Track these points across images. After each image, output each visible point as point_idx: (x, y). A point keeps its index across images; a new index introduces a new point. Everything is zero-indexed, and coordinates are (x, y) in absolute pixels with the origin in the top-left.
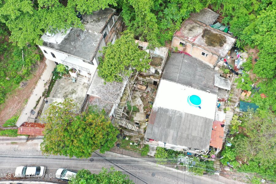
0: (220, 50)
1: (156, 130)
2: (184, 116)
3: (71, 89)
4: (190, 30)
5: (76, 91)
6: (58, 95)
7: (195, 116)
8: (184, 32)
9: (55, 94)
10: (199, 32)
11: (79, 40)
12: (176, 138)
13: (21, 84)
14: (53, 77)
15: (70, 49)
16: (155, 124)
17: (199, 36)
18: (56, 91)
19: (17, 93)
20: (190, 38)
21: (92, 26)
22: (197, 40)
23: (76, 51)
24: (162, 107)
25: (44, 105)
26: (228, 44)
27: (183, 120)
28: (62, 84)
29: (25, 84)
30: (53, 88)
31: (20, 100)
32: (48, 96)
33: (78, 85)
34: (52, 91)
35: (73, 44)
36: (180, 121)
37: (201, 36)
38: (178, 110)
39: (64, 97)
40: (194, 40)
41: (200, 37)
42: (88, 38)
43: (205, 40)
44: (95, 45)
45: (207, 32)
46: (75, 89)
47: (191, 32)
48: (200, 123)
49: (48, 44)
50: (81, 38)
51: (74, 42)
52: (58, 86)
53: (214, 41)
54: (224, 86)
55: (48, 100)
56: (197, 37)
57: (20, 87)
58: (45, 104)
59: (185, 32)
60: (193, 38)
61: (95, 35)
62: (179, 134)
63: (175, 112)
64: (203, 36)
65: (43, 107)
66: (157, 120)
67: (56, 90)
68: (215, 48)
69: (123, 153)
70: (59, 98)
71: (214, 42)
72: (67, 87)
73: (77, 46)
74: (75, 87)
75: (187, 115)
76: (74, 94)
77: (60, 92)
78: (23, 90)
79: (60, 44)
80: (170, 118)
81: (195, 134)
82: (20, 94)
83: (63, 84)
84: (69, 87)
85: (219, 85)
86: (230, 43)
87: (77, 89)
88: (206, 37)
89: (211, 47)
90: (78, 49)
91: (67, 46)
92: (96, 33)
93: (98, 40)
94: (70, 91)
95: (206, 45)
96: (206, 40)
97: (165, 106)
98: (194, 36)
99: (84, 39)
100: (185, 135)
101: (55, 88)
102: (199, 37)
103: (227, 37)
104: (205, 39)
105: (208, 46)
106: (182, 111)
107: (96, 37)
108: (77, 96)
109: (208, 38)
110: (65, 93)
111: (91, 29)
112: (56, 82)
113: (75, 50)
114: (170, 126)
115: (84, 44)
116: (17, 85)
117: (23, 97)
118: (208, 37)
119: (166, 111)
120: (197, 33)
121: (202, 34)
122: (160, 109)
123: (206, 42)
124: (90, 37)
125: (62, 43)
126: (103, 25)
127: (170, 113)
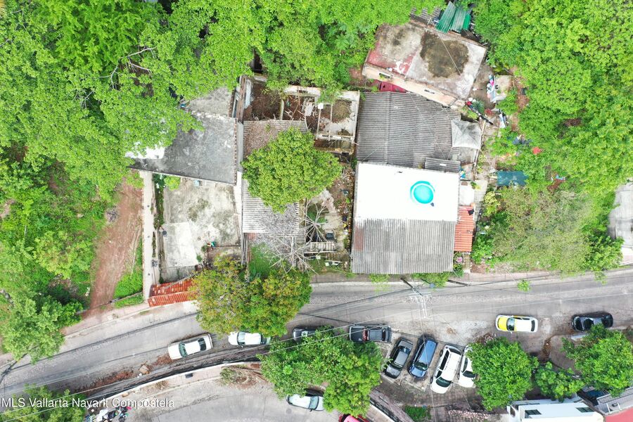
0: (458, 83)
1: (368, 258)
2: (408, 226)
3: (197, 200)
4: (396, 43)
5: (207, 202)
6: (180, 216)
7: (426, 222)
8: (383, 49)
9: (172, 215)
10: (413, 43)
11: (196, 140)
12: (402, 263)
13: (107, 216)
14: (155, 186)
15: (188, 165)
16: (365, 249)
17: (414, 54)
18: (172, 210)
19: (108, 233)
20: (398, 64)
21: (208, 101)
22: (412, 66)
23: (200, 169)
24: (370, 219)
25: (162, 239)
26: (472, 63)
27: (407, 233)
28: (176, 193)
29: (114, 215)
30: (165, 205)
31: (120, 246)
32: (162, 222)
33: (207, 190)
34: (165, 212)
35: (188, 153)
36: (403, 236)
37: (419, 55)
38: (397, 218)
39: (190, 217)
40: (407, 67)
41: (417, 58)
42: (210, 133)
43: (427, 64)
44: (229, 146)
45: (430, 39)
46: (205, 199)
47: (398, 47)
48: (436, 232)
49: (142, 162)
50: (198, 137)
51: (188, 148)
52: (172, 200)
53: (445, 61)
54: (469, 143)
55: (166, 230)
56: (411, 58)
57: (108, 223)
58: (164, 238)
59: (387, 49)
60: (405, 64)
61: (221, 122)
62: (405, 255)
63: (392, 222)
64: (422, 55)
65: (163, 243)
66: (366, 242)
67: (172, 207)
68: (449, 80)
69: (319, 281)
70: (182, 221)
71: (446, 64)
72: (188, 198)
73: (198, 155)
74: (203, 194)
75: (413, 223)
76: (206, 208)
77: (180, 209)
78: (117, 226)
79: (163, 159)
80: (387, 235)
81: (429, 251)
82: (114, 236)
83: (179, 193)
84: (191, 197)
85: (461, 143)
86: (476, 62)
87: (208, 198)
88: (429, 53)
89: (441, 79)
90: (202, 163)
91: (179, 159)
92: (222, 118)
93: (232, 132)
94: (197, 203)
95: (431, 74)
96: (429, 62)
97: (374, 215)
98: (406, 57)
99: (204, 136)
100: (414, 256)
101: (167, 204)
102: (415, 57)
103: (469, 45)
104: (427, 59)
105: (434, 77)
106: (404, 219)
107: (225, 127)
108: (213, 210)
109: (434, 57)
110: (190, 209)
111: (209, 109)
112: (164, 191)
113: (197, 167)
114: (388, 246)
115: (208, 147)
116: (102, 221)
117: (122, 239)
118: (432, 53)
119: (378, 223)
120: (411, 46)
121: (421, 49)
122: (369, 223)
123: (430, 69)
124: (214, 129)
125: (166, 155)
126: (227, 95)
127: (385, 227)
